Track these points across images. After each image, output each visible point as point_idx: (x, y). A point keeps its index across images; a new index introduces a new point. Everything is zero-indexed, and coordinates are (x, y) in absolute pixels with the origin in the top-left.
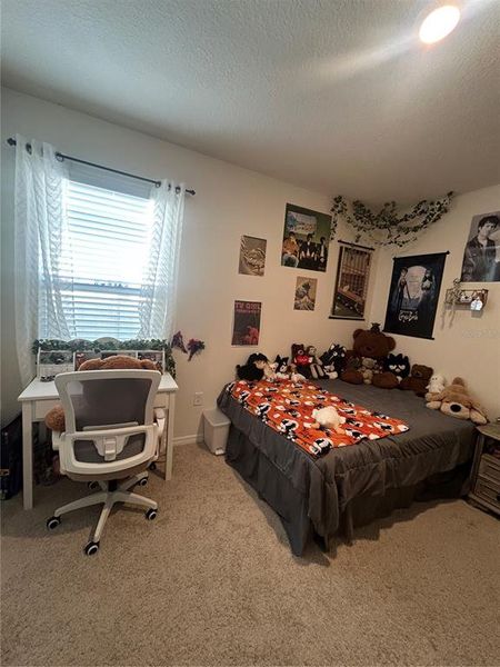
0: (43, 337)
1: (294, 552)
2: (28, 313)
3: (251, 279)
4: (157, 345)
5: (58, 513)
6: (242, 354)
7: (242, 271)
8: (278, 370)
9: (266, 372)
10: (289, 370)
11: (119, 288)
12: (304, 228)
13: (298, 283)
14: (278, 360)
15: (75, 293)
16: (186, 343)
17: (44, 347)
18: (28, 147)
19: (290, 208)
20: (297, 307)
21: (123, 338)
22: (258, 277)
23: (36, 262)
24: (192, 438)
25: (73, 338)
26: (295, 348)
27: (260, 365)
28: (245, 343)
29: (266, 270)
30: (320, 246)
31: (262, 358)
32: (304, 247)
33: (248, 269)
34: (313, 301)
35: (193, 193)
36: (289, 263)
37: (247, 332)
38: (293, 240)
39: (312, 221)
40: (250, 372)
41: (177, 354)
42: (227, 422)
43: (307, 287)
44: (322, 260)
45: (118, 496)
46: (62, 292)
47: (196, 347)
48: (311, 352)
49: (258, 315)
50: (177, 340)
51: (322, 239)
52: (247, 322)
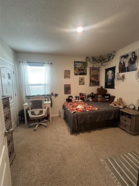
0: (27, 95)
1: (71, 133)
2: (24, 91)
3: (67, 79)
4: (48, 95)
5: (30, 125)
6: (67, 96)
7: (65, 78)
8: (76, 99)
9: (73, 100)
10: (79, 99)
11: (40, 85)
12: (79, 66)
13: (79, 79)
14: (76, 97)
15: (32, 86)
16: (54, 95)
17: (28, 97)
18: (22, 62)
19: (75, 62)
20: (80, 84)
21: (41, 94)
23: (25, 81)
24: (58, 115)
25: (32, 95)
26: (80, 94)
27: (71, 98)
28: (67, 94)
29: (71, 77)
30: (84, 69)
31: (71, 97)
32: (80, 70)
33: (66, 77)
34: (84, 82)
35: (52, 63)
36: (76, 74)
37: (68, 91)
38: (77, 69)
39: (81, 64)
40: (69, 100)
41: (52, 97)
42: (64, 111)
43: (82, 79)
44: (85, 73)
45: (40, 123)
46: (30, 86)
47: (56, 95)
48: (84, 95)
49: (70, 87)
50: (52, 94)
51: (84, 68)
52: (67, 89)
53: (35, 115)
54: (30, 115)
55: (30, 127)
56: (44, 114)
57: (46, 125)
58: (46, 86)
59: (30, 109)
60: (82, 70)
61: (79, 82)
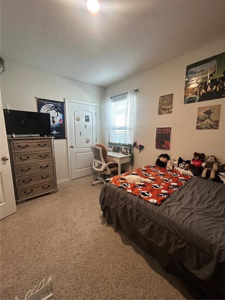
0: (110, 142)
3: (165, 116)
7: (160, 113)
12: (202, 73)
14: (180, 161)
19: (189, 67)
20: (198, 128)
22: (169, 114)
28: (162, 148)
29: (173, 110)
30: (222, 79)
33: (163, 112)
35: (138, 90)
37: (164, 143)
39: (214, 62)
41: (135, 150)
43: (209, 113)
46: (112, 131)
47: (141, 148)
48: (209, 159)
49: (169, 134)
50: (135, 144)
51: (224, 72)
61: (196, 121)
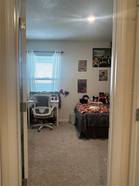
0: (32, 91)
2: (29, 87)
3: (83, 73)
4: (56, 93)
5: (34, 126)
6: (81, 96)
7: (79, 71)
8: (93, 101)
9: (89, 101)
10: (97, 101)
11: (48, 79)
12: (100, 54)
13: (100, 72)
14: (94, 98)
15: (38, 81)
16: (64, 92)
17: (32, 93)
18: (29, 51)
19: (94, 49)
20: (100, 80)
21: (48, 91)
22: (85, 72)
23: (30, 75)
25: (38, 91)
26: (100, 93)
27: (86, 98)
28: (82, 92)
29: (87, 69)
30: (107, 59)
31: (87, 96)
32: (101, 60)
33: (81, 70)
34: (107, 77)
35: (63, 52)
36: (96, 66)
37: (83, 89)
38: (96, 59)
39: (104, 51)
40: (83, 101)
41: (61, 95)
42: (75, 115)
43: (103, 73)
44: (109, 63)
46: (35, 81)
47: (67, 93)
48: (106, 95)
49: (86, 84)
50: (61, 91)
51: (108, 57)
53: (40, 113)
54: (35, 113)
55: (33, 128)
56: (49, 114)
57: (51, 127)
58: (54, 80)
59: (35, 106)
60: (104, 60)
61: (99, 77)
